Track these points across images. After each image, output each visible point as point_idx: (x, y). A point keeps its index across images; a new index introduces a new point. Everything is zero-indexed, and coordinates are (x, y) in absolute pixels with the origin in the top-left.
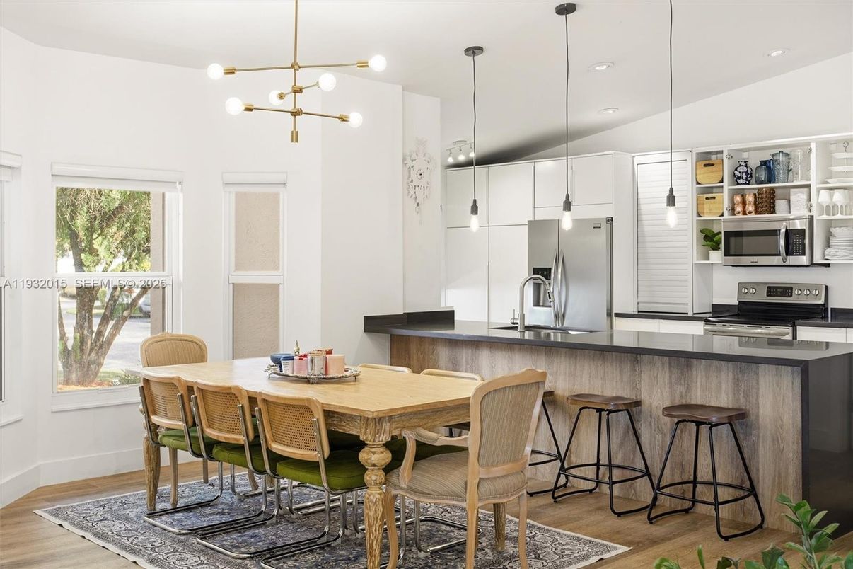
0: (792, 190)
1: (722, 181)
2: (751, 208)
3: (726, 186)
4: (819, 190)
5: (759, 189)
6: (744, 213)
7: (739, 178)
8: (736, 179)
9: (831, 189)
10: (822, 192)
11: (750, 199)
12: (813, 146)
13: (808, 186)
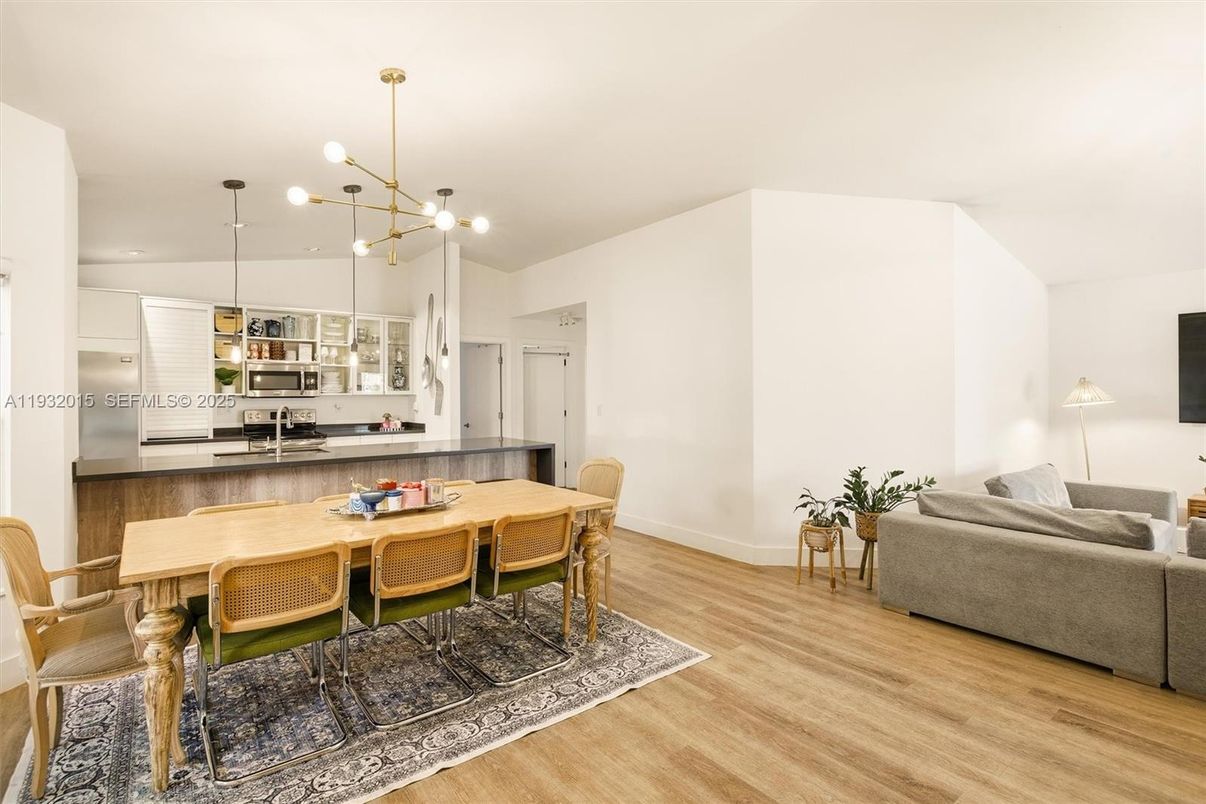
0: (300, 345)
1: (241, 332)
2: (267, 355)
3: (245, 334)
4: (322, 346)
5: (272, 342)
6: (260, 358)
7: (257, 331)
8: (251, 331)
9: (329, 347)
10: (324, 348)
11: (266, 347)
12: (319, 316)
13: (314, 345)
